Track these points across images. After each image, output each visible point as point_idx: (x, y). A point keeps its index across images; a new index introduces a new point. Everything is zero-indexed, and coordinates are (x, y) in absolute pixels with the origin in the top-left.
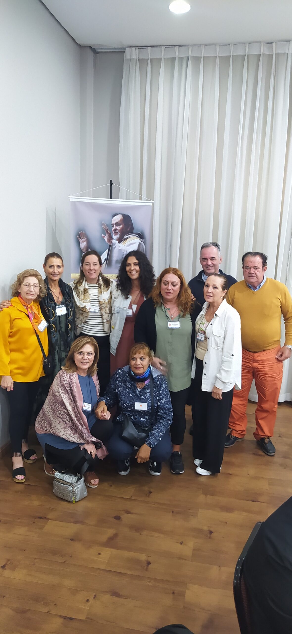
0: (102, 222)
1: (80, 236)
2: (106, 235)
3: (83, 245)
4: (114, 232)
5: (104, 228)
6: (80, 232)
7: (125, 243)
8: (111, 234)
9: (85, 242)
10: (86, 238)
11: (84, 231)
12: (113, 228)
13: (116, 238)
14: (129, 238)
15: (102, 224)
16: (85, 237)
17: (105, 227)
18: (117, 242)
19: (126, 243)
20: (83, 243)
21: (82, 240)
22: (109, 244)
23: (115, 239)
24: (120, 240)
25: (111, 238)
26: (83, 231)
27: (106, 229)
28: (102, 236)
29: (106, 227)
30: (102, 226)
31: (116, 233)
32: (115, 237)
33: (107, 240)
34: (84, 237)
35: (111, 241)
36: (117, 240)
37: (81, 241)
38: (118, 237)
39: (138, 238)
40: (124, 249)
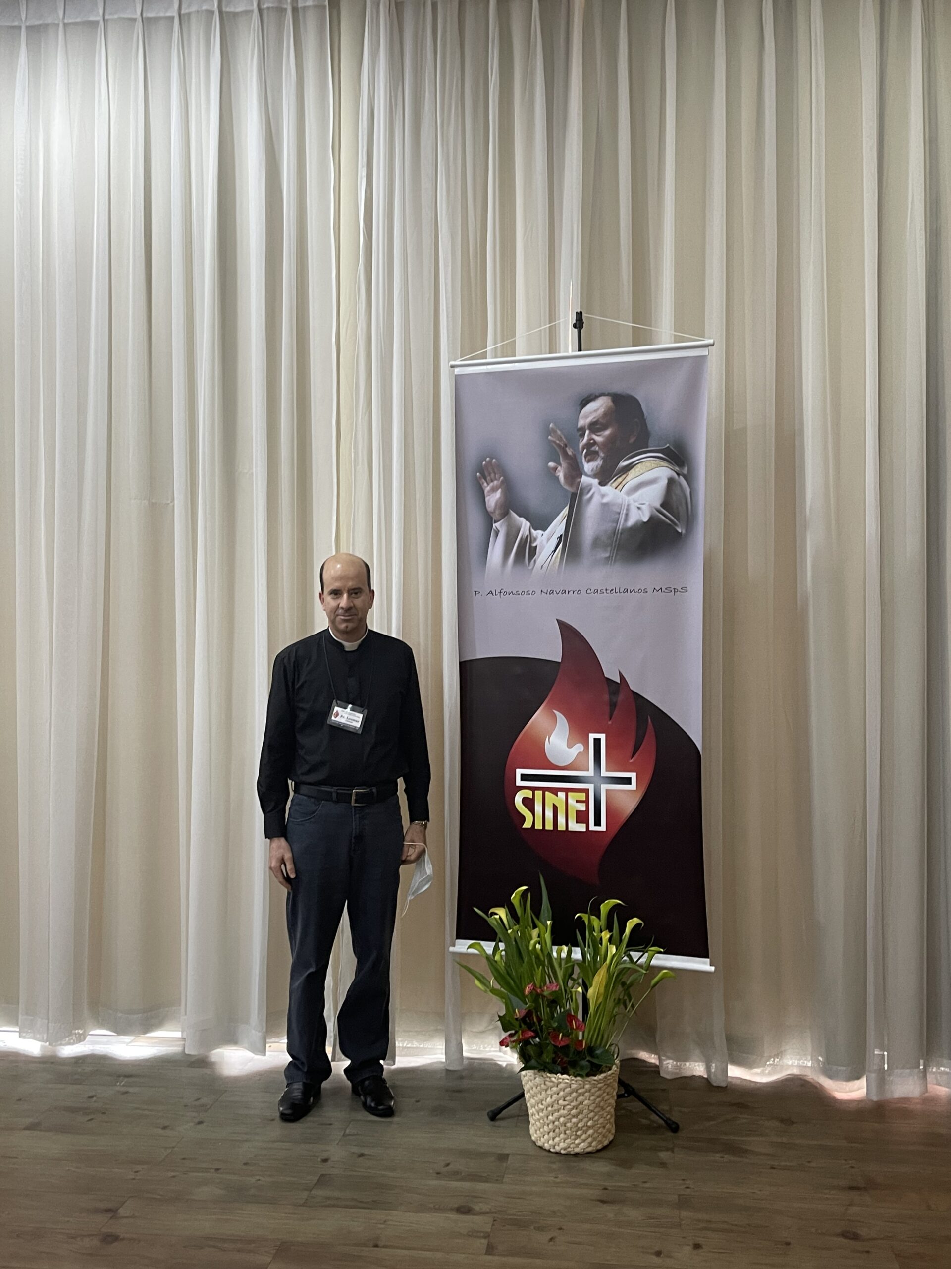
0: (550, 424)
1: (486, 474)
2: (560, 465)
3: (493, 499)
4: (585, 451)
5: (555, 442)
6: (485, 461)
7: (621, 482)
8: (579, 460)
9: (498, 490)
10: (502, 478)
11: (496, 459)
12: (583, 440)
13: (592, 470)
14: (635, 467)
15: (549, 432)
16: (497, 476)
17: (558, 440)
18: (596, 482)
19: (624, 483)
20: (494, 494)
21: (491, 484)
22: (571, 490)
23: (589, 473)
24: (605, 476)
25: (575, 471)
26: (492, 459)
27: (562, 445)
28: (548, 468)
29: (560, 439)
30: (549, 437)
31: (591, 456)
32: (588, 467)
33: (565, 477)
34: (495, 474)
35: (579, 480)
36: (595, 476)
37: (487, 489)
38: (599, 467)
39: (666, 464)
40: (620, 501)
